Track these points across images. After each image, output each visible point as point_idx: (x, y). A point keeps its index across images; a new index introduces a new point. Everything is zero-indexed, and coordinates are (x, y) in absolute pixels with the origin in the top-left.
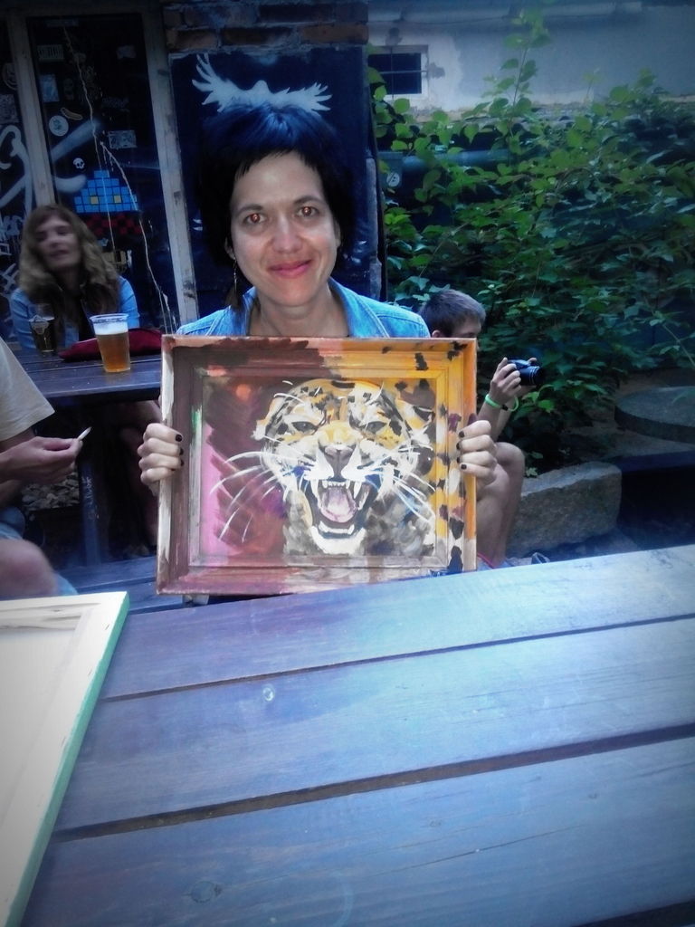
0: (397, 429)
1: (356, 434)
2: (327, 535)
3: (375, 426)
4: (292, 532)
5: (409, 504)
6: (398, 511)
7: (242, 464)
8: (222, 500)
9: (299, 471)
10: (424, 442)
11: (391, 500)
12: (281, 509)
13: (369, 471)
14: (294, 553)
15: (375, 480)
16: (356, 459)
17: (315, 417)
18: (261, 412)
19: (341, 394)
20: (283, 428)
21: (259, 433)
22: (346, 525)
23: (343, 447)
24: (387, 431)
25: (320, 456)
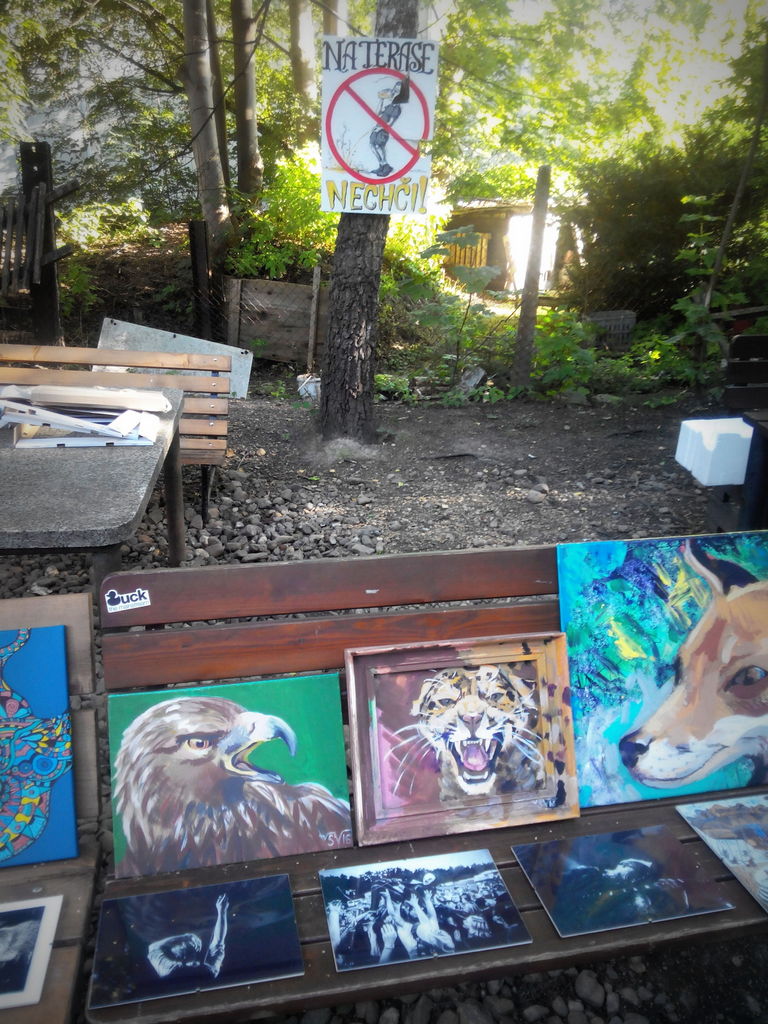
4: (444, 782)
5: (524, 752)
8: (393, 764)
10: (531, 705)
12: (436, 766)
17: (454, 694)
19: (470, 675)
24: (505, 699)
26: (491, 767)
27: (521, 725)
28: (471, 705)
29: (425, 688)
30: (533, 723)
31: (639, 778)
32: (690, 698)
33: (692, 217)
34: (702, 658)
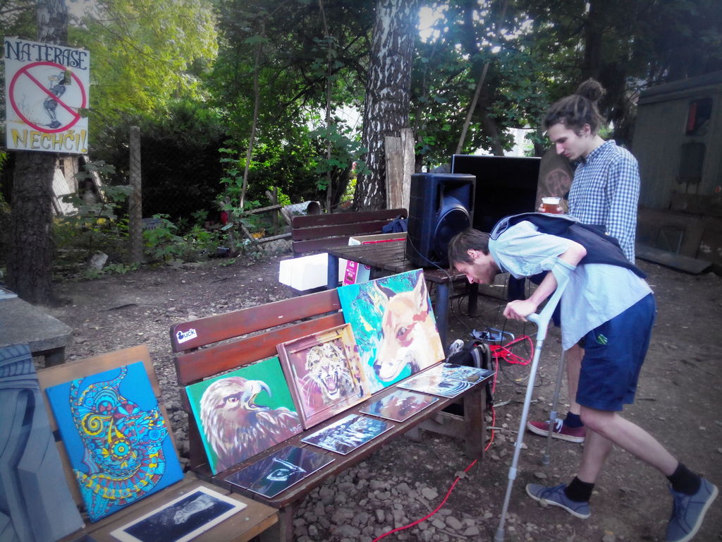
0: (336, 355)
1: (328, 360)
2: (332, 394)
3: (332, 356)
6: (344, 380)
7: (306, 379)
9: (319, 377)
11: (342, 377)
13: (334, 370)
14: (326, 403)
15: (336, 372)
16: (331, 368)
18: (305, 361)
20: (312, 364)
21: (307, 368)
22: (334, 390)
23: (327, 365)
25: (323, 370)
27: (342, 366)
28: (324, 362)
29: (307, 357)
30: (345, 365)
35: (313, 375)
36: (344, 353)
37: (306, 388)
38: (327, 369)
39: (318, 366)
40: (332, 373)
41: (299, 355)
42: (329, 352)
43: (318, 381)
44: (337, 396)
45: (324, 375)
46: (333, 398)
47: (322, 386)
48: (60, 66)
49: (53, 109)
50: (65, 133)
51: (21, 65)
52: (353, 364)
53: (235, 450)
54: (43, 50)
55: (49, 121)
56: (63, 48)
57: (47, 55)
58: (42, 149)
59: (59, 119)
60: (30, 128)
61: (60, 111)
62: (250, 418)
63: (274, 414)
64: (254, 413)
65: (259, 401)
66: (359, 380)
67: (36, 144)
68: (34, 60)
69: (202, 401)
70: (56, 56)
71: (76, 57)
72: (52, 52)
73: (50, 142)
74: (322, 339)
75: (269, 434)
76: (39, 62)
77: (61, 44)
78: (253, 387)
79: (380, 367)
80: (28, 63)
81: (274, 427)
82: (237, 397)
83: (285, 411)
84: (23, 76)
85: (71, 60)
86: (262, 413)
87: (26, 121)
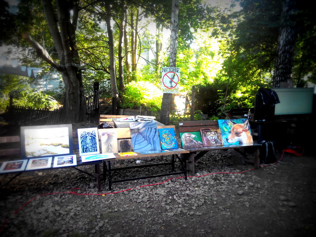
6: (217, 140)
26: (214, 141)
27: (217, 137)
28: (212, 135)
29: (207, 133)
30: (218, 137)
31: (228, 142)
32: (232, 135)
33: (220, 94)
34: (233, 131)
35: (208, 137)
36: (218, 135)
37: (206, 139)
38: (212, 137)
39: (210, 136)
40: (213, 138)
41: (205, 132)
42: (214, 134)
43: (210, 139)
44: (214, 143)
45: (211, 138)
46: (213, 143)
47: (210, 140)
48: (174, 72)
49: (171, 83)
50: (174, 88)
51: (165, 73)
52: (220, 137)
53: (188, 146)
54: (170, 69)
55: (170, 86)
56: (174, 68)
57: (171, 70)
58: (168, 93)
59: (173, 85)
60: (166, 88)
61: (173, 83)
62: (192, 141)
63: (197, 142)
64: (193, 140)
65: (194, 138)
66: (221, 141)
67: (167, 92)
68: (168, 72)
69: (183, 136)
70: (173, 70)
71: (177, 70)
72: (172, 69)
73: (170, 91)
74: (212, 130)
75: (195, 145)
76: (169, 72)
77: (174, 67)
78: (193, 136)
79: (228, 140)
80: (167, 72)
81: (197, 144)
82: (190, 137)
83: (199, 142)
84: (166, 76)
85: (176, 70)
86: (194, 141)
87: (165, 86)
